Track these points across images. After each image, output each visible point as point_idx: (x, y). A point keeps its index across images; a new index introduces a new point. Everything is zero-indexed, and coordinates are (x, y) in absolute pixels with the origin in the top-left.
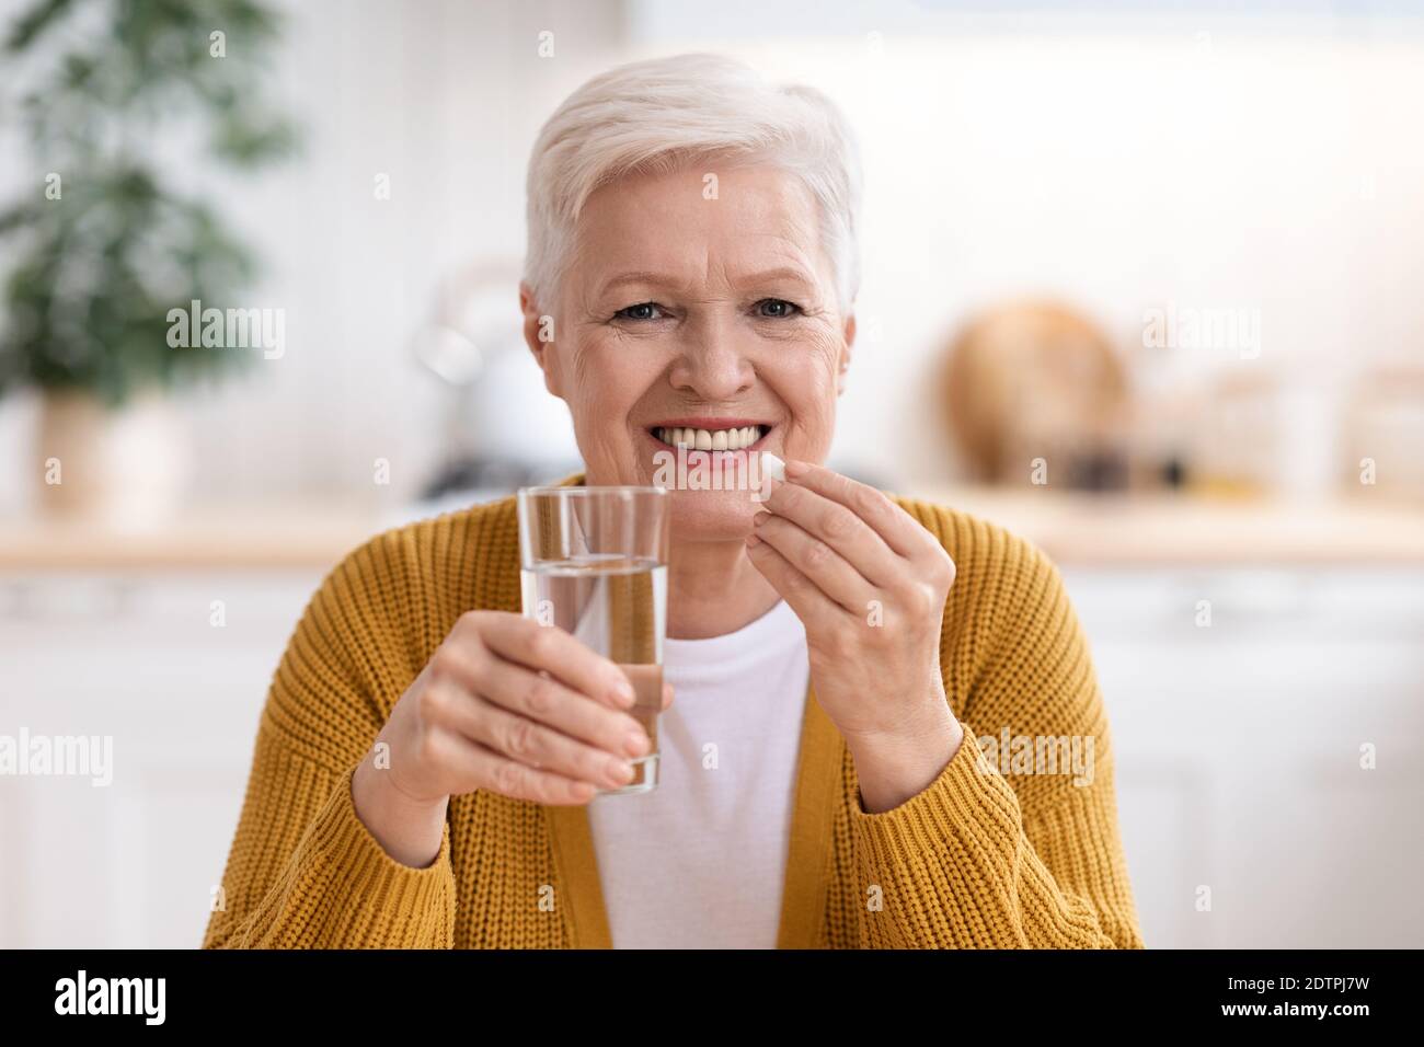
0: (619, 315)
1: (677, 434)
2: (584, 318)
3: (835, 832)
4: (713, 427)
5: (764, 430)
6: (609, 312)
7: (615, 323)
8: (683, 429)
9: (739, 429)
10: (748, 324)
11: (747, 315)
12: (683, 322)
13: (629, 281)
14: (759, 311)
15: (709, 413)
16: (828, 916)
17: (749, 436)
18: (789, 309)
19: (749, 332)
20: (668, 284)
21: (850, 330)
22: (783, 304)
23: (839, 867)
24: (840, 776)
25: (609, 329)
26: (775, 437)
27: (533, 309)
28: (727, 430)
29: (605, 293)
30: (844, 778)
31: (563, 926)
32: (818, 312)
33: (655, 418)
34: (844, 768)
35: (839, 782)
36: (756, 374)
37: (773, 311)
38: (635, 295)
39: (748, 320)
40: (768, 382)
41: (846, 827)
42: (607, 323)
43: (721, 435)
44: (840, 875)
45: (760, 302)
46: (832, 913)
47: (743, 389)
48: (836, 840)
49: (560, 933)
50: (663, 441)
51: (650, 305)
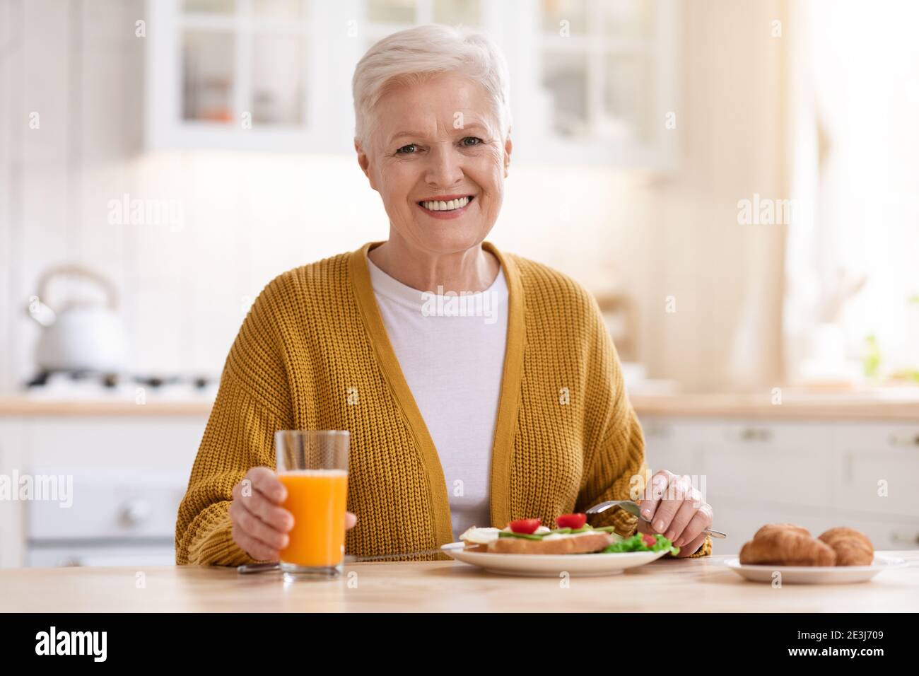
0: (399, 151)
1: (431, 204)
2: (384, 155)
3: (522, 387)
4: (447, 199)
5: (471, 198)
6: (394, 150)
7: (397, 155)
8: (433, 201)
9: (459, 199)
10: (459, 151)
11: (457, 146)
12: (428, 152)
13: (401, 136)
14: (463, 143)
15: (443, 193)
16: (519, 421)
17: (464, 202)
18: (477, 141)
19: (459, 155)
20: (421, 135)
21: (508, 148)
22: (474, 138)
23: (523, 402)
24: (523, 364)
25: (394, 158)
26: (475, 202)
27: (361, 151)
28: (453, 200)
29: (391, 142)
30: (525, 365)
31: (405, 426)
32: (491, 142)
33: (421, 197)
34: (525, 362)
35: (523, 367)
36: (464, 174)
37: (470, 142)
38: (405, 141)
39: (458, 148)
40: (469, 177)
41: (526, 386)
42: (394, 155)
43: (451, 203)
44: (524, 405)
45: (463, 139)
46: (521, 420)
47: (458, 181)
48: (522, 391)
49: (404, 429)
50: (425, 207)
51: (412, 146)
